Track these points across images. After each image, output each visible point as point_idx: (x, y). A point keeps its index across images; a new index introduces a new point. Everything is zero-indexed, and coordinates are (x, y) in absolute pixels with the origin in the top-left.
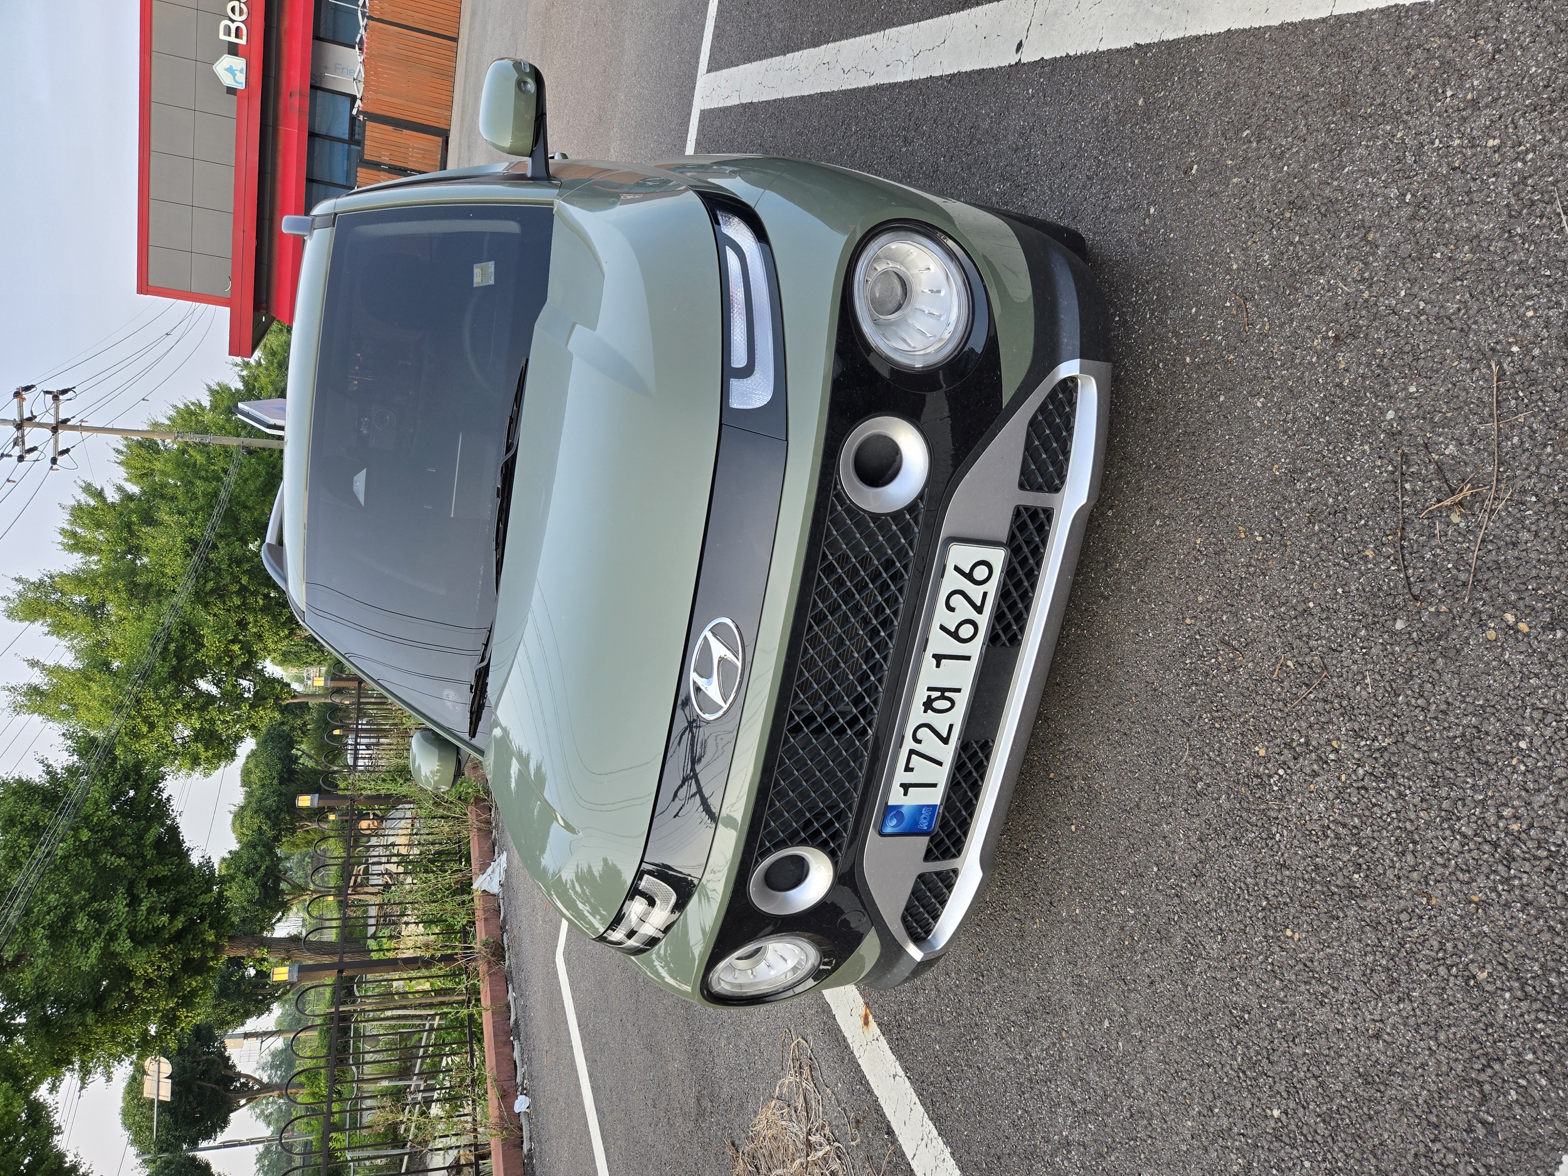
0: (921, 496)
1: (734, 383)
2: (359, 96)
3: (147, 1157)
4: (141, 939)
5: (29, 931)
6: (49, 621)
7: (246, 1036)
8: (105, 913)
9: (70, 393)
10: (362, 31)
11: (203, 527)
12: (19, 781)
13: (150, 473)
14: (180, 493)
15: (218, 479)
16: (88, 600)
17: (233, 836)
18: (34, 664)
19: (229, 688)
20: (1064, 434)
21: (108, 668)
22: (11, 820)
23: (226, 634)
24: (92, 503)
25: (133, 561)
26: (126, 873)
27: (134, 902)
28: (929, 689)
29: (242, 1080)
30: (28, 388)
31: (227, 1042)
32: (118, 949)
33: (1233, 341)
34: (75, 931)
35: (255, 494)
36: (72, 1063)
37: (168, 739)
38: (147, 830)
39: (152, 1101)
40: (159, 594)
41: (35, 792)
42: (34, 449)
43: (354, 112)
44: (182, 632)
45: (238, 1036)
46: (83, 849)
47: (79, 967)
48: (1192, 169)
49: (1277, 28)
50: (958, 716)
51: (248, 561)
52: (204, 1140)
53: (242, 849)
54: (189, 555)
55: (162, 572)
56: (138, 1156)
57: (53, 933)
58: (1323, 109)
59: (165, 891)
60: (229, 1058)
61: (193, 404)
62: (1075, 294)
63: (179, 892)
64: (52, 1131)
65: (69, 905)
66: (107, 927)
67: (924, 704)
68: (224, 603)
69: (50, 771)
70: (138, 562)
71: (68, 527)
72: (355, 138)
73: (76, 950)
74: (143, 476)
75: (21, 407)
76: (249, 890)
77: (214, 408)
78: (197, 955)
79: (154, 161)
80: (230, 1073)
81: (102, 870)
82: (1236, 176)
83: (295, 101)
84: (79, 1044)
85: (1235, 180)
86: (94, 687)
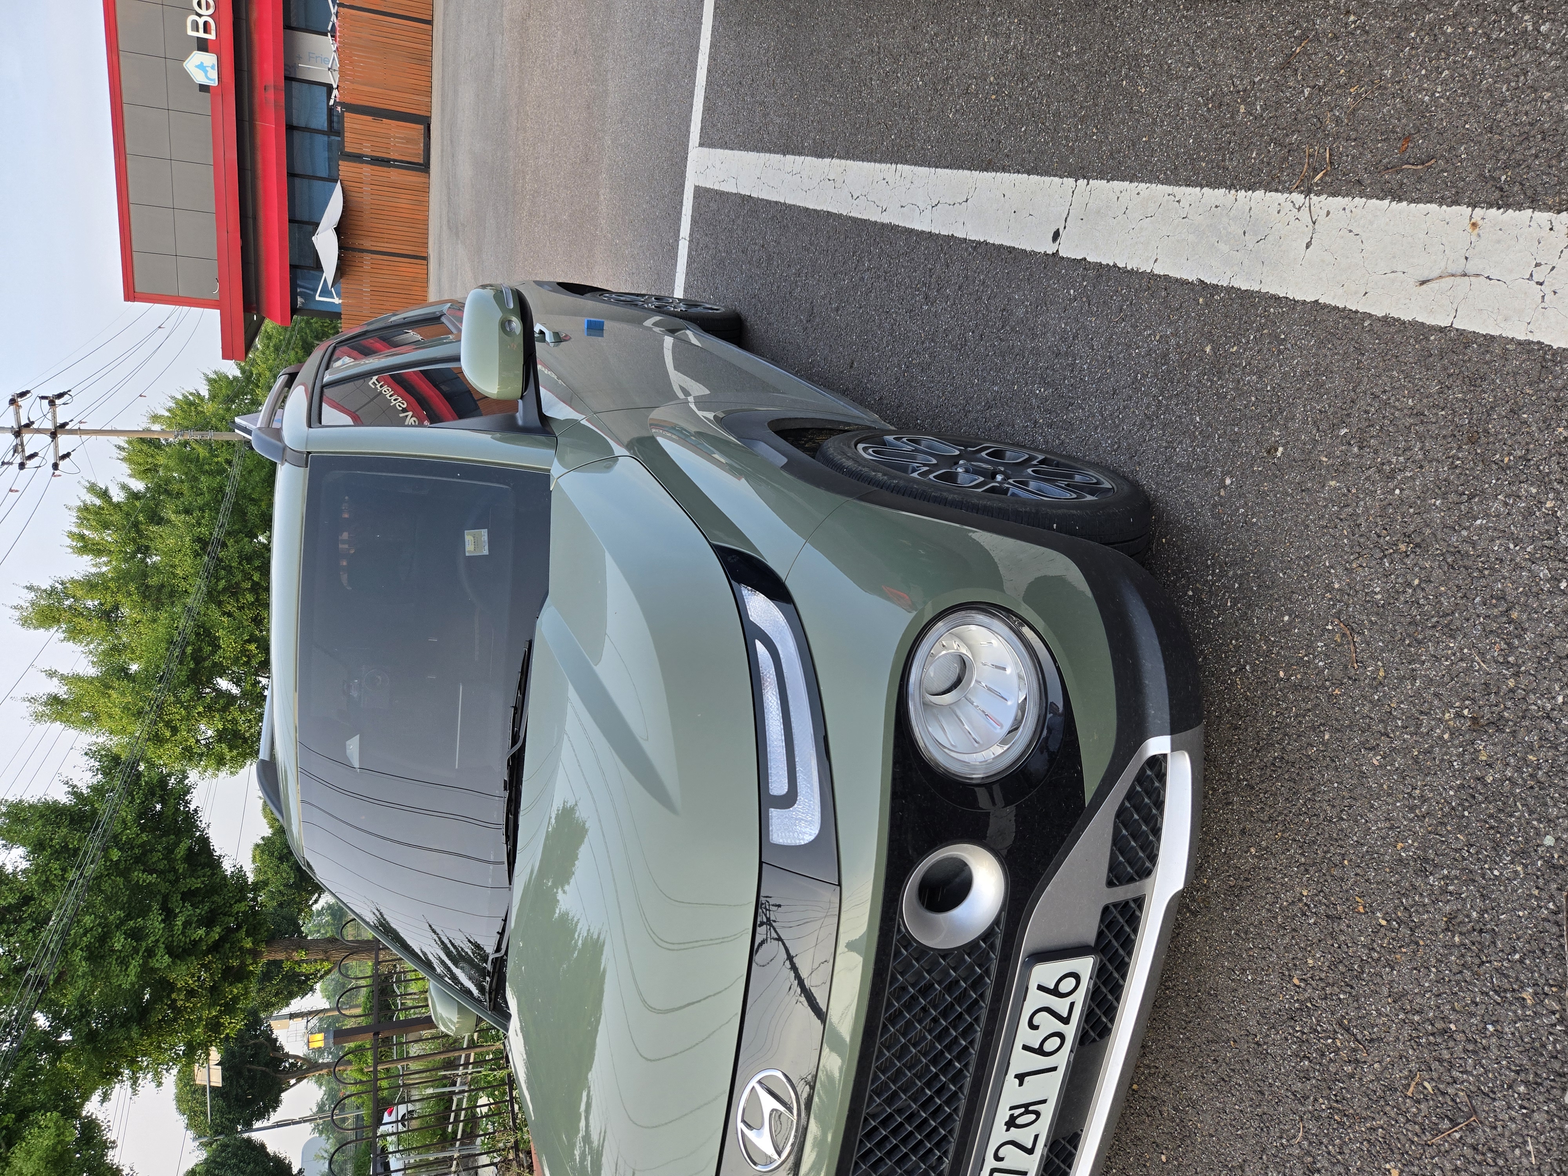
0: (997, 922)
1: (775, 814)
2: (335, 86)
3: (204, 1140)
4: (178, 953)
5: (67, 953)
6: (64, 626)
7: (292, 1016)
8: (142, 929)
9: (66, 396)
10: (333, 18)
11: (211, 527)
12: (46, 803)
13: (154, 469)
14: (185, 487)
15: (221, 472)
16: (101, 604)
17: (265, 821)
18: (51, 674)
19: (249, 687)
20: (1154, 811)
21: (126, 674)
22: (41, 844)
23: (242, 634)
24: (98, 502)
25: (143, 560)
26: (159, 887)
27: (169, 915)
28: (1012, 1108)
29: (291, 1061)
30: (23, 394)
31: (273, 1023)
32: (157, 965)
33: (1338, 674)
34: (113, 951)
35: (260, 485)
36: (121, 1074)
37: (192, 741)
38: (177, 844)
39: (204, 1087)
40: (172, 594)
41: (61, 815)
42: (33, 456)
43: (332, 102)
44: (198, 634)
45: (283, 1017)
46: (115, 869)
47: (120, 985)
48: (1276, 450)
49: (1379, 319)
50: (1043, 1127)
51: (258, 557)
52: (257, 1120)
53: (274, 834)
54: (198, 555)
55: (173, 573)
56: (194, 1139)
57: (91, 953)
58: (1444, 437)
59: (199, 902)
60: (276, 1040)
61: (191, 394)
62: (1160, 654)
63: (213, 902)
64: (105, 1146)
65: (105, 925)
66: (144, 944)
67: (1006, 1124)
68: (238, 601)
69: (76, 794)
70: (148, 560)
71: (76, 530)
72: (334, 128)
73: (115, 968)
74: (147, 471)
75: (17, 413)
76: (284, 875)
77: (213, 397)
78: (236, 963)
79: (131, 165)
80: (277, 1055)
81: (137, 888)
82: (1333, 478)
83: (270, 95)
84: (126, 1056)
85: (1333, 483)
86: (114, 694)
